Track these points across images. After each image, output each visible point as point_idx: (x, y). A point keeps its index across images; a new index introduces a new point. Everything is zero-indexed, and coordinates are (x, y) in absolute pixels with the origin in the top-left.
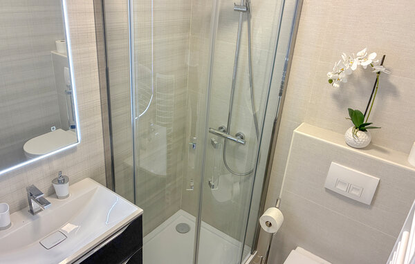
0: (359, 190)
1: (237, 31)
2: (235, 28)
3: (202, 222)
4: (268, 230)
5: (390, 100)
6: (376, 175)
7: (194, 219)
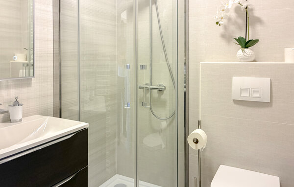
0: (258, 91)
1: (149, 12)
2: (147, 11)
3: (140, 181)
4: (196, 147)
5: (259, 28)
6: (267, 76)
7: (133, 180)
